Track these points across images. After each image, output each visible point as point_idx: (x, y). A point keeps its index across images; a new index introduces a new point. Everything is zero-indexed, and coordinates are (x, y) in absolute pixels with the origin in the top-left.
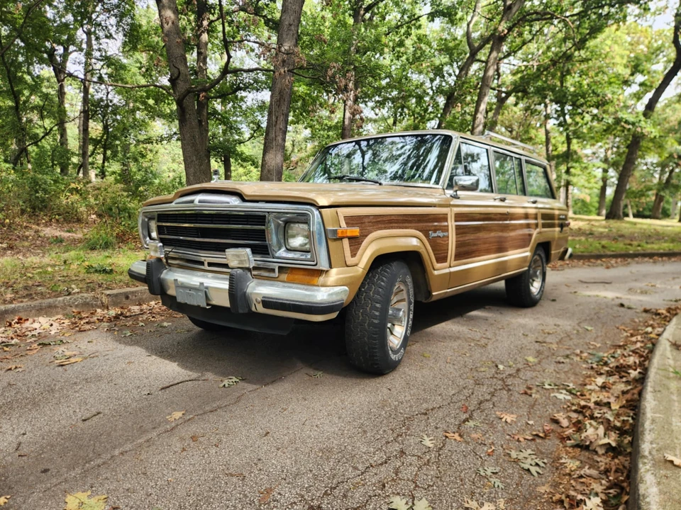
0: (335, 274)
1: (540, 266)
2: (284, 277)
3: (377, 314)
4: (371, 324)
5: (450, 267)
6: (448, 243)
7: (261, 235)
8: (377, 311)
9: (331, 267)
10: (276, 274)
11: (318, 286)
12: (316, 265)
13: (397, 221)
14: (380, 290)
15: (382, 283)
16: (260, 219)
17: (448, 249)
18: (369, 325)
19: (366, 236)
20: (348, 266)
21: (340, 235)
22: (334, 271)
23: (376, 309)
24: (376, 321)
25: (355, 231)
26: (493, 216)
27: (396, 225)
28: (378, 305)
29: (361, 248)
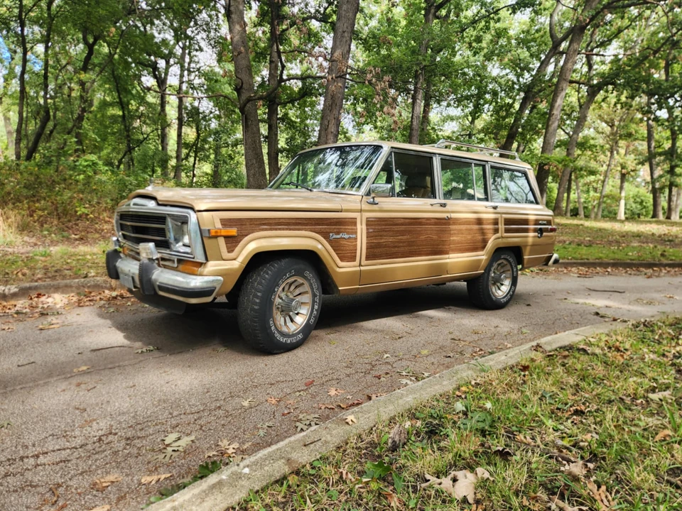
0: (212, 266)
1: (509, 270)
2: (181, 267)
3: (258, 301)
4: (253, 309)
5: (360, 265)
6: (356, 245)
7: (162, 232)
8: (258, 299)
9: (207, 259)
10: (176, 265)
11: (196, 275)
12: (194, 258)
13: (288, 224)
14: (263, 281)
15: (267, 276)
16: (161, 219)
17: (356, 250)
18: (251, 310)
19: (246, 235)
20: (224, 260)
21: (213, 234)
22: (211, 263)
23: (257, 297)
24: (256, 307)
25: (233, 231)
26: (424, 221)
27: (286, 227)
28: (259, 294)
29: (239, 245)
